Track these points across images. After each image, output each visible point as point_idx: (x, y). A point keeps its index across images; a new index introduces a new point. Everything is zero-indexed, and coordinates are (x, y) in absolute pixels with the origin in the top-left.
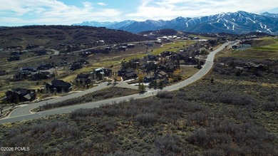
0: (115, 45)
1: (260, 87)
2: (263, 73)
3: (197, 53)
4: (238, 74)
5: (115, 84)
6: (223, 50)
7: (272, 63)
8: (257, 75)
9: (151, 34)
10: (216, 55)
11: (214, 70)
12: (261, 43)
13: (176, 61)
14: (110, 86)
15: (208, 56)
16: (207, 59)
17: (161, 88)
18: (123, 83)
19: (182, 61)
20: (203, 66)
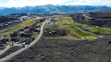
0: (2, 24)
1: (55, 39)
2: (56, 34)
3: (37, 27)
4: (50, 35)
5: (13, 45)
6: (45, 24)
7: (58, 30)
8: (55, 35)
9: (16, 15)
10: (43, 27)
11: (43, 34)
12: (56, 21)
13: (31, 31)
14: (11, 46)
15: (41, 27)
16: (41, 29)
17: (29, 44)
18: (16, 44)
19: (33, 31)
20: (40, 33)
